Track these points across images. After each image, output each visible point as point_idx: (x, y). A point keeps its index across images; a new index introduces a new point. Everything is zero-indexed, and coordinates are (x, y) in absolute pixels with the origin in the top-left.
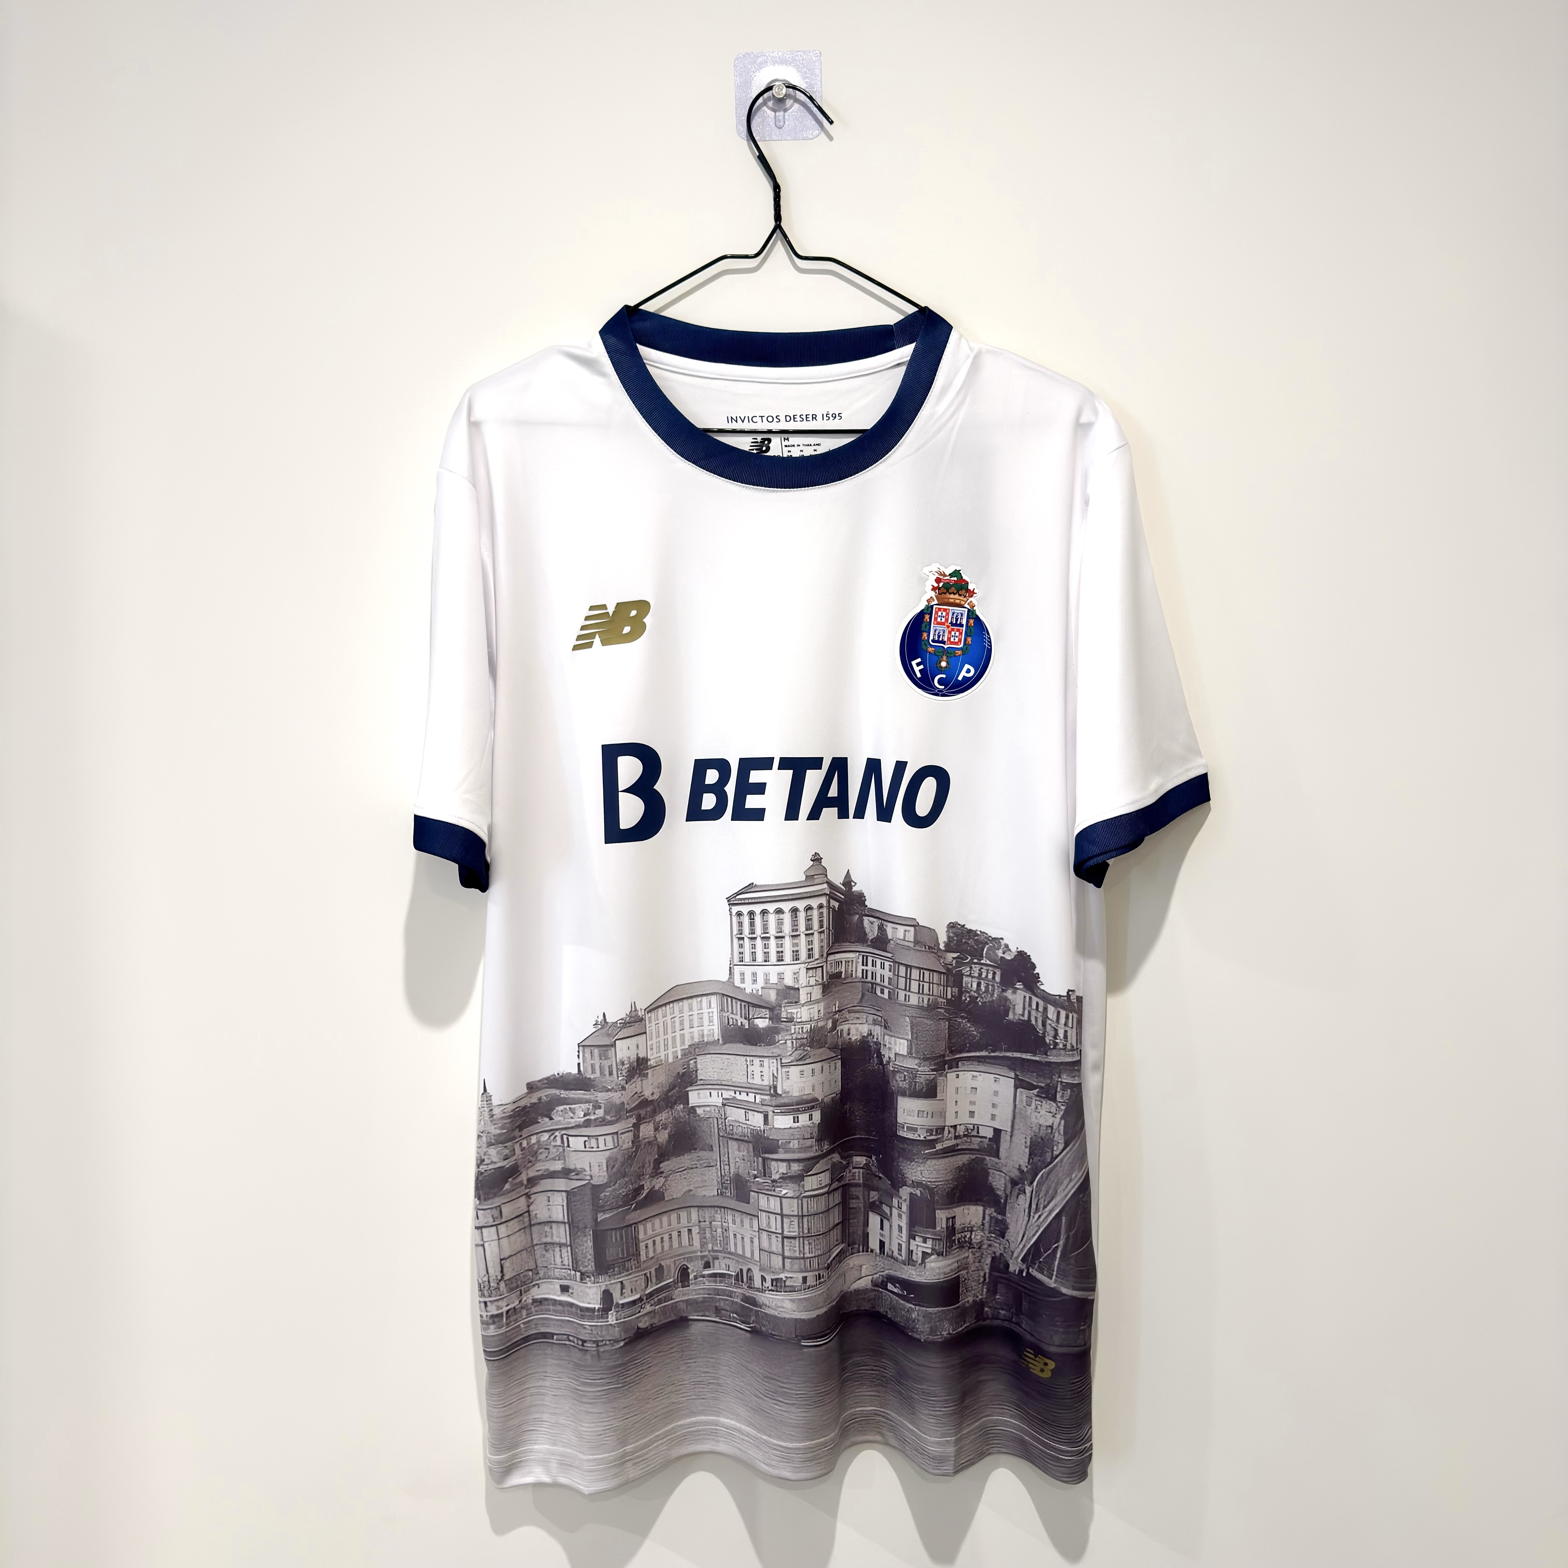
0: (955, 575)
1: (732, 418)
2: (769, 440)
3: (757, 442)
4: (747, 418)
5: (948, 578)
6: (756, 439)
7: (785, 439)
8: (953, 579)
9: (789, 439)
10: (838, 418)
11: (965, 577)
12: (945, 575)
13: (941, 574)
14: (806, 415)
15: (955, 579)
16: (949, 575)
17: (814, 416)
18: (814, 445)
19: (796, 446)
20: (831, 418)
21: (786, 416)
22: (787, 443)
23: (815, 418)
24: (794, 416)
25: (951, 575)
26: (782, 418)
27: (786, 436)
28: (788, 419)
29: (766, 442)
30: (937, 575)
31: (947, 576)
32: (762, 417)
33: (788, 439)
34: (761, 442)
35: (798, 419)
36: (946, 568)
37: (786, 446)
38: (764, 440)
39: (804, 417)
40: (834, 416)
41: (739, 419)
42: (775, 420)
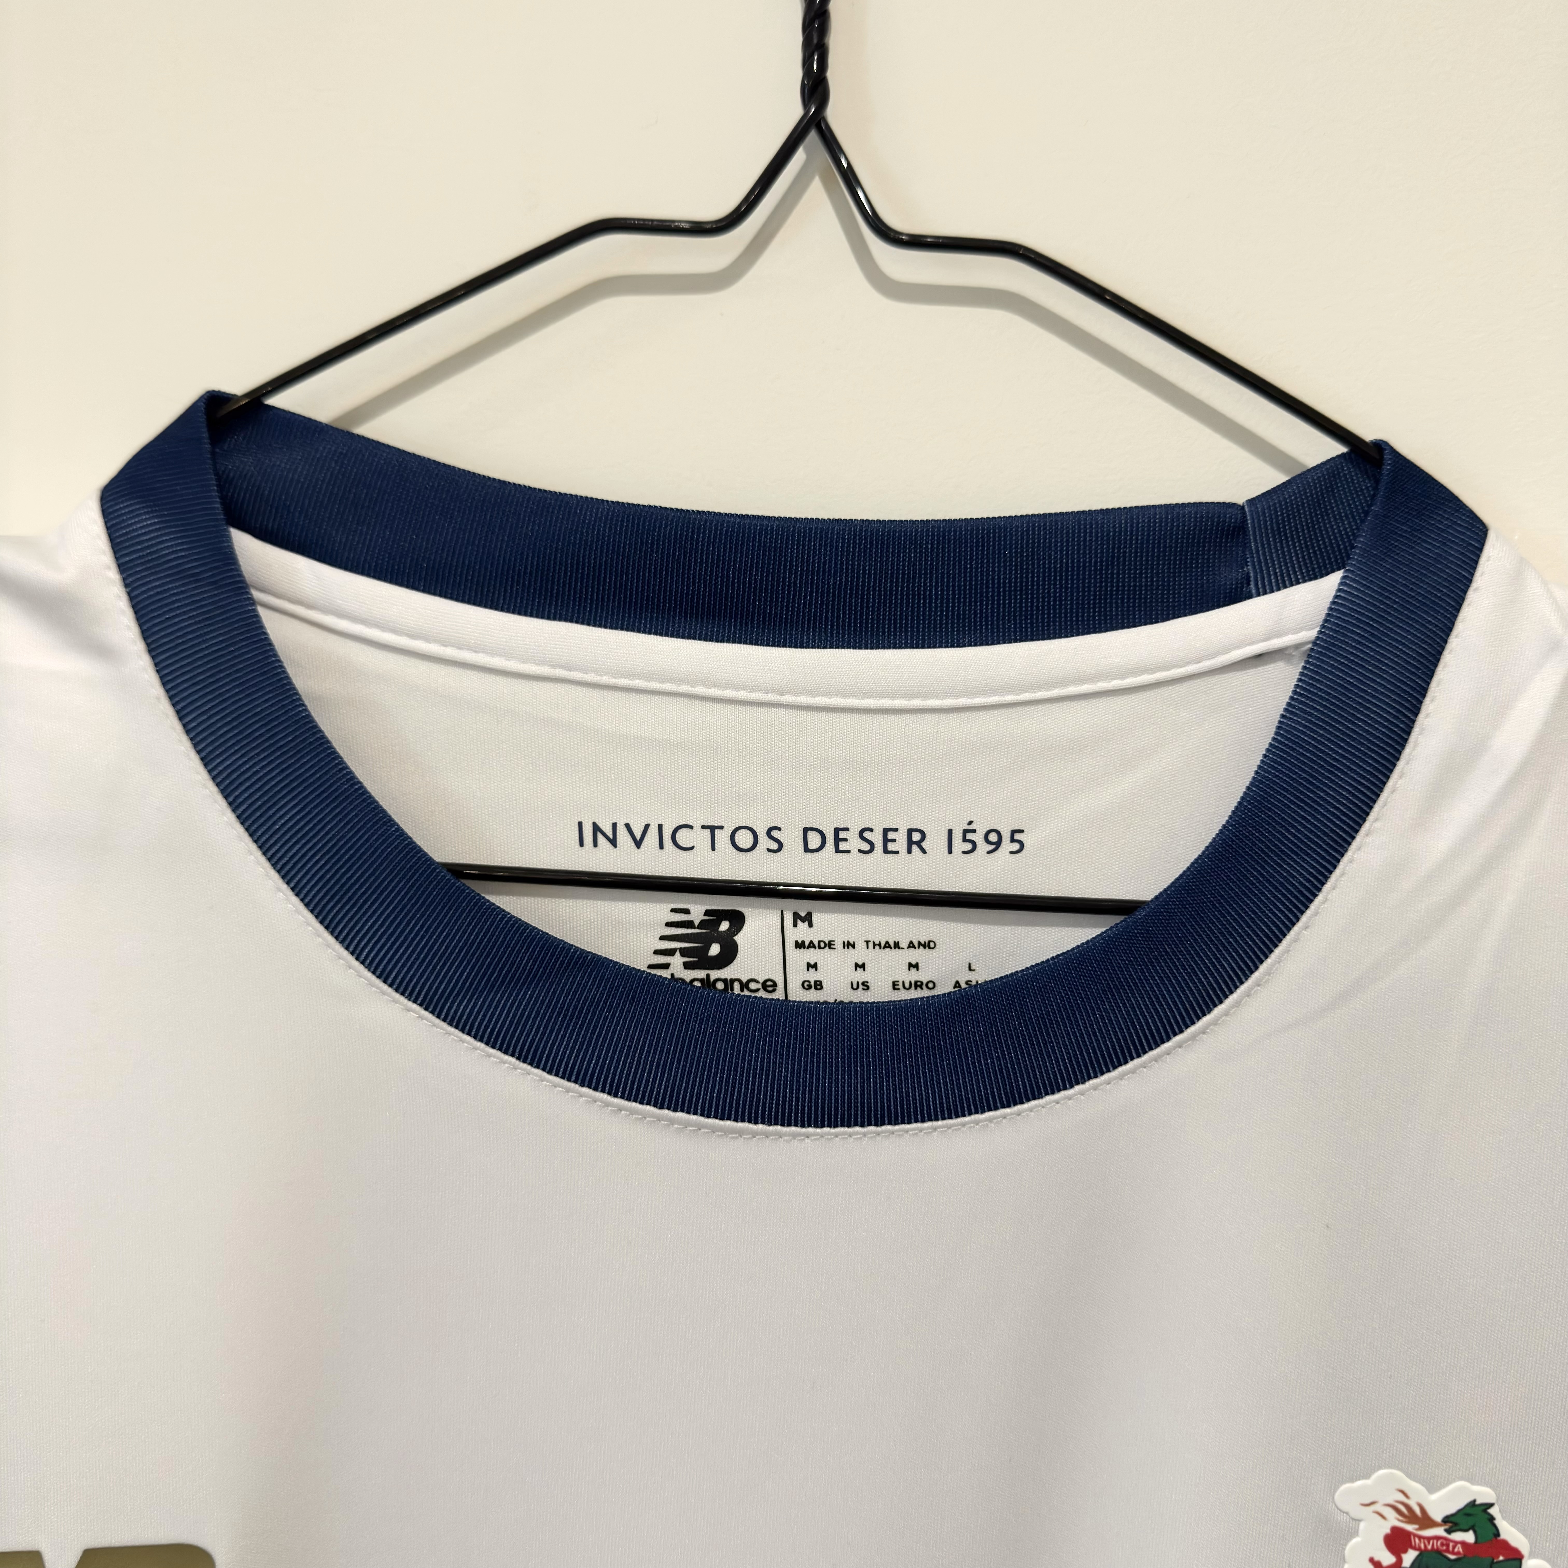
0: (1471, 1521)
1: (596, 828)
2: (737, 919)
3: (689, 924)
4: (653, 832)
5: (1440, 1531)
6: (687, 912)
7: (796, 917)
8: (1458, 1536)
9: (816, 918)
10: (1007, 846)
11: (1509, 1532)
12: (1426, 1521)
13: (1411, 1517)
14: (886, 831)
15: (1469, 1537)
16: (1446, 1520)
17: (916, 837)
18: (911, 945)
19: (838, 945)
20: (983, 847)
21: (806, 830)
22: (802, 932)
23: (919, 844)
24: (837, 831)
25: (1452, 1522)
26: (791, 838)
27: (802, 906)
28: (814, 840)
29: (724, 926)
30: (1393, 1520)
31: (1432, 1524)
32: (712, 829)
33: (808, 919)
34: (702, 924)
35: (853, 842)
36: (1432, 1490)
37: (800, 945)
38: (715, 916)
39: (876, 838)
40: (993, 837)
41: (623, 835)
42: (765, 842)
